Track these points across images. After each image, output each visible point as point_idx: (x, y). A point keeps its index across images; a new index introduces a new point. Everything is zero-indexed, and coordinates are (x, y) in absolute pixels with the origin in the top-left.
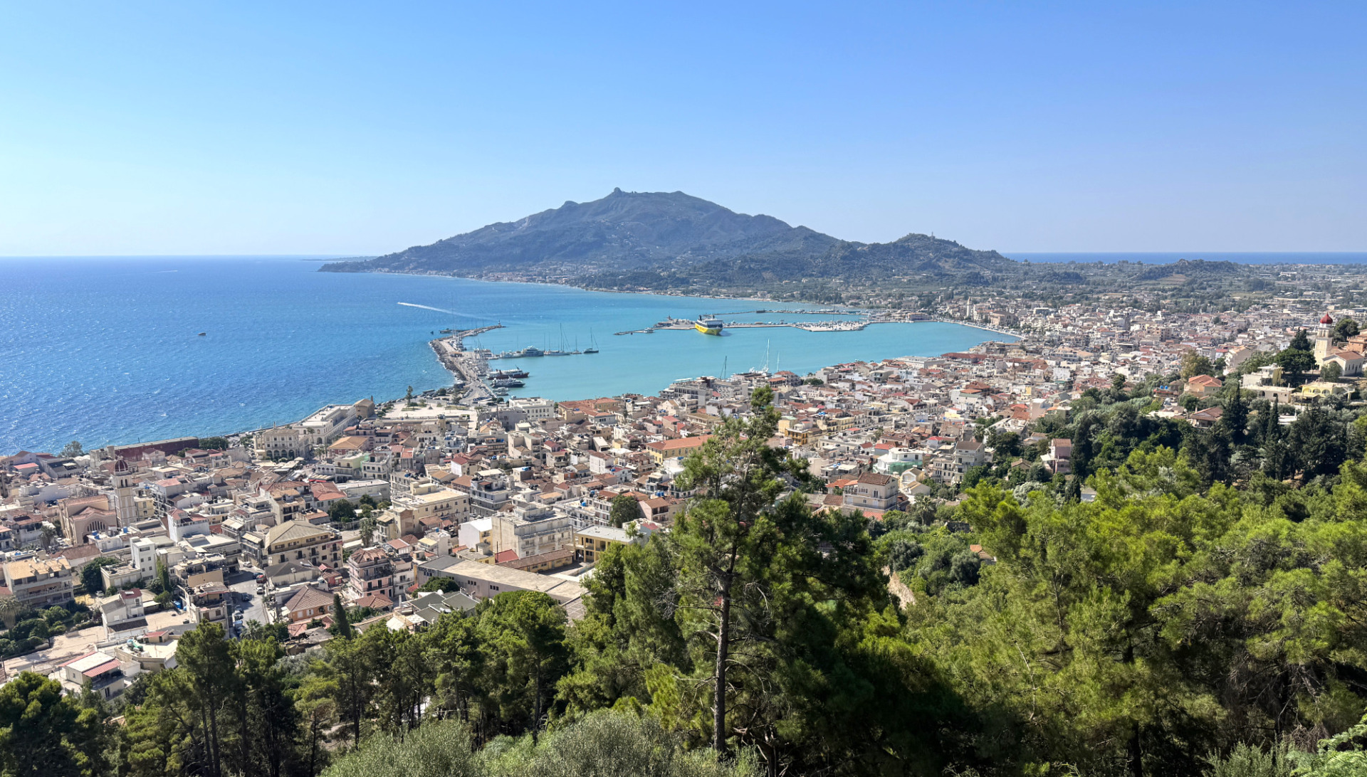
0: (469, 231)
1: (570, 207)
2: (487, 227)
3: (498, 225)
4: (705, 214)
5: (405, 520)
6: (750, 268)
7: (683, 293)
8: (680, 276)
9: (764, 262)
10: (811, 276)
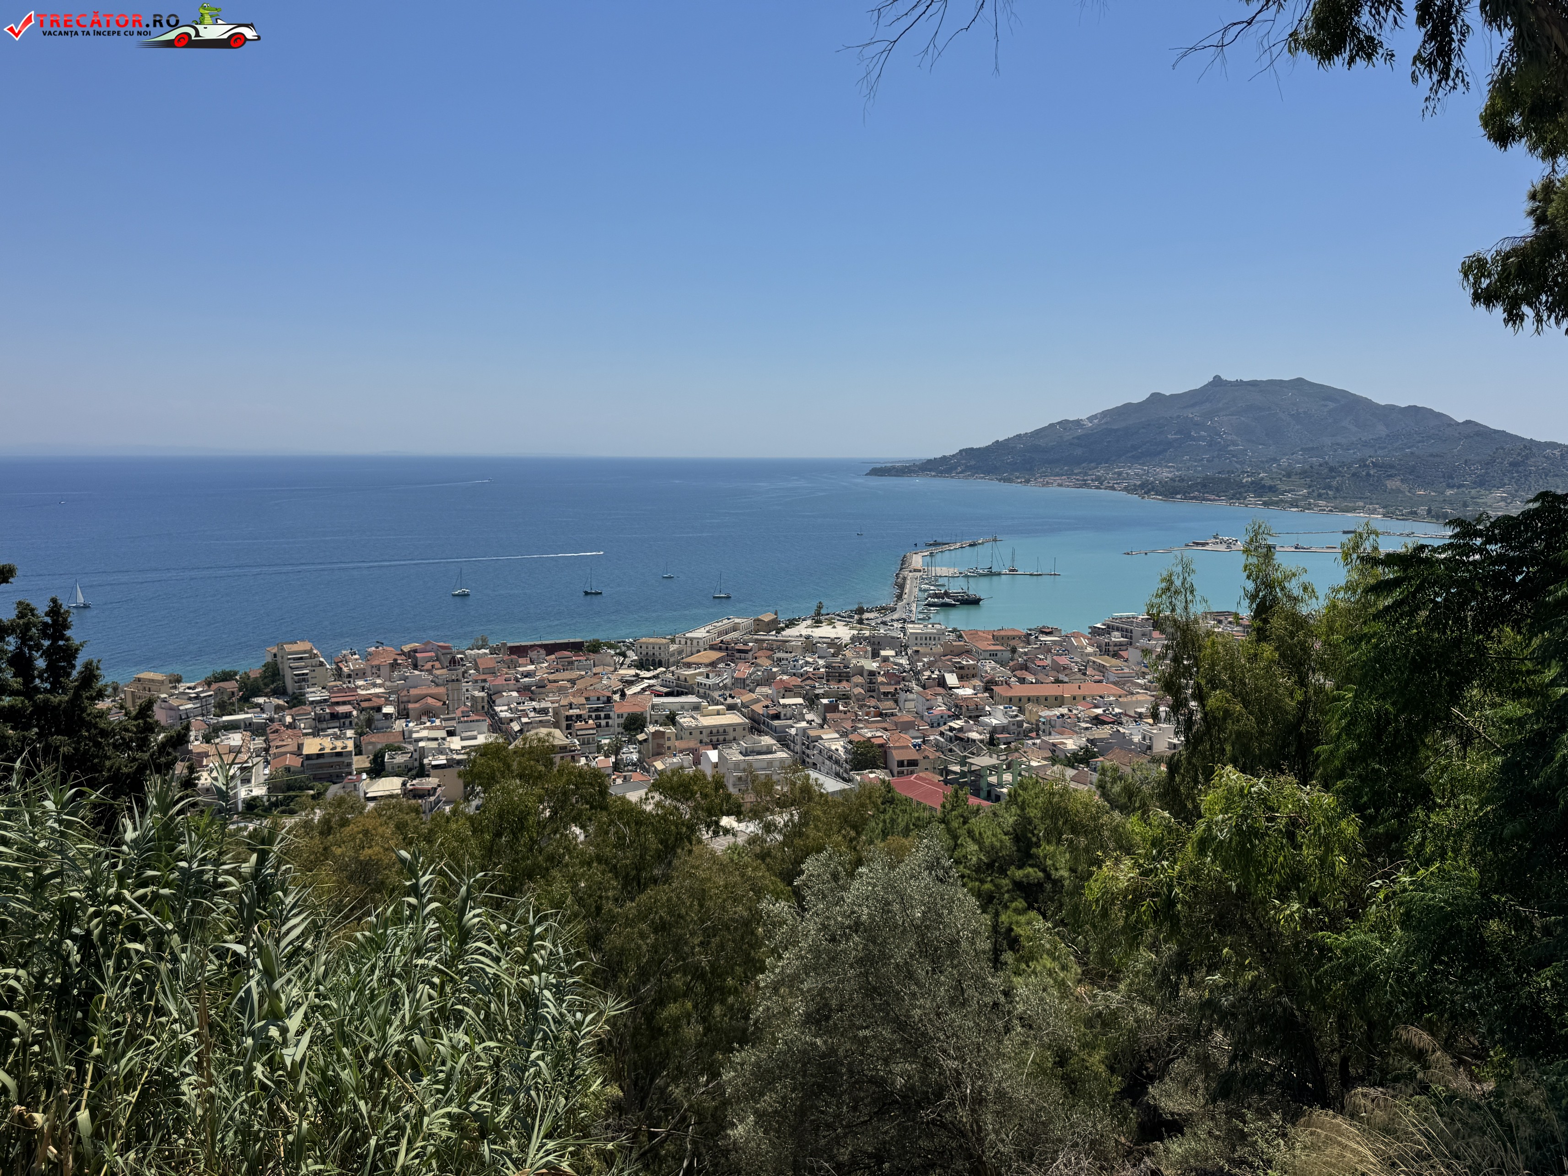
0: (1030, 429)
1: (1156, 398)
2: (1052, 426)
3: (1064, 423)
4: (1331, 405)
5: (657, 741)
6: (1368, 474)
7: (1265, 504)
8: (1268, 483)
9: (1392, 467)
10: (1460, 486)
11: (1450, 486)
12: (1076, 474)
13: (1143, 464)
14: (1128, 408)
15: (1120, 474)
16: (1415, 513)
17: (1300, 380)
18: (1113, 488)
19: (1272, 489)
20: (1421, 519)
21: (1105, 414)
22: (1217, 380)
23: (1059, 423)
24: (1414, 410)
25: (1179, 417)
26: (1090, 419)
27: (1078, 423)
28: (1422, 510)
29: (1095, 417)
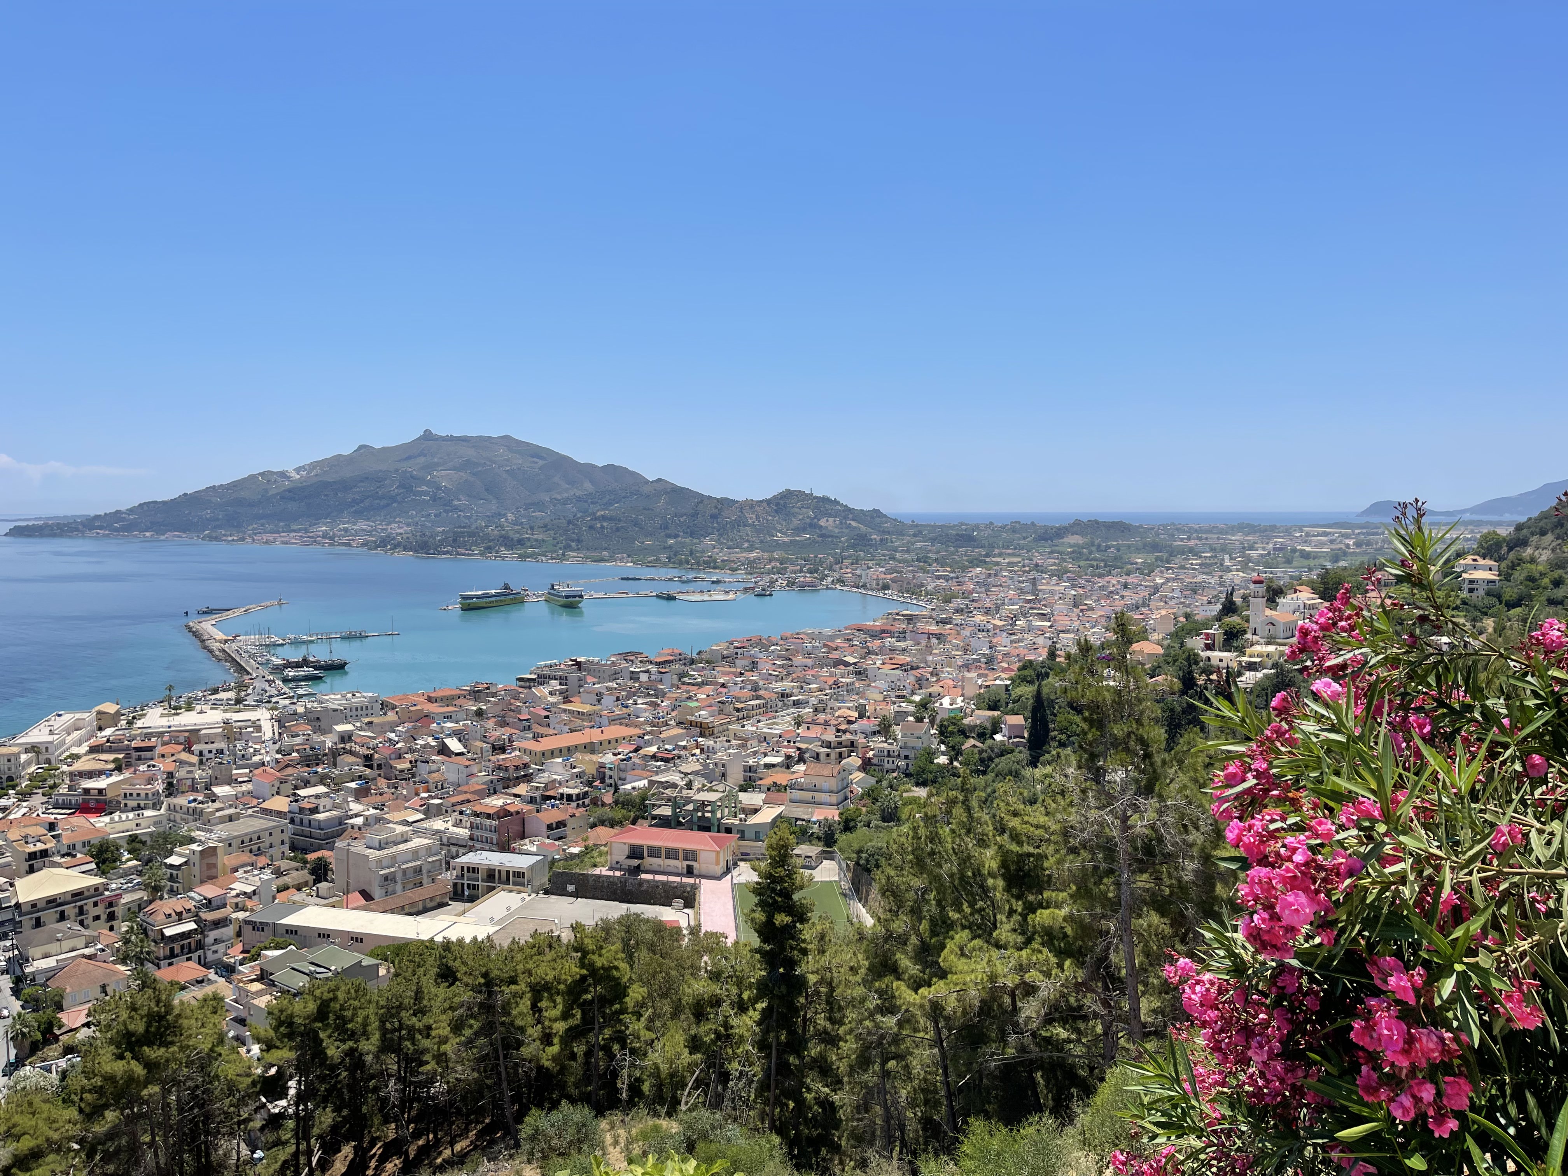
0: (225, 481)
1: (365, 452)
2: (252, 476)
3: (266, 475)
4: (541, 463)
5: (207, 861)
6: (602, 527)
7: (520, 556)
8: (516, 536)
9: (620, 520)
10: (676, 536)
11: (669, 536)
12: (294, 531)
13: (368, 519)
14: (337, 461)
15: (346, 530)
16: (658, 560)
17: (507, 439)
18: (349, 545)
19: (521, 542)
20: (665, 566)
21: (314, 465)
22: (428, 436)
23: (262, 474)
24: (611, 469)
25: (397, 470)
26: (298, 470)
27: (283, 474)
28: (663, 557)
29: (302, 468)
